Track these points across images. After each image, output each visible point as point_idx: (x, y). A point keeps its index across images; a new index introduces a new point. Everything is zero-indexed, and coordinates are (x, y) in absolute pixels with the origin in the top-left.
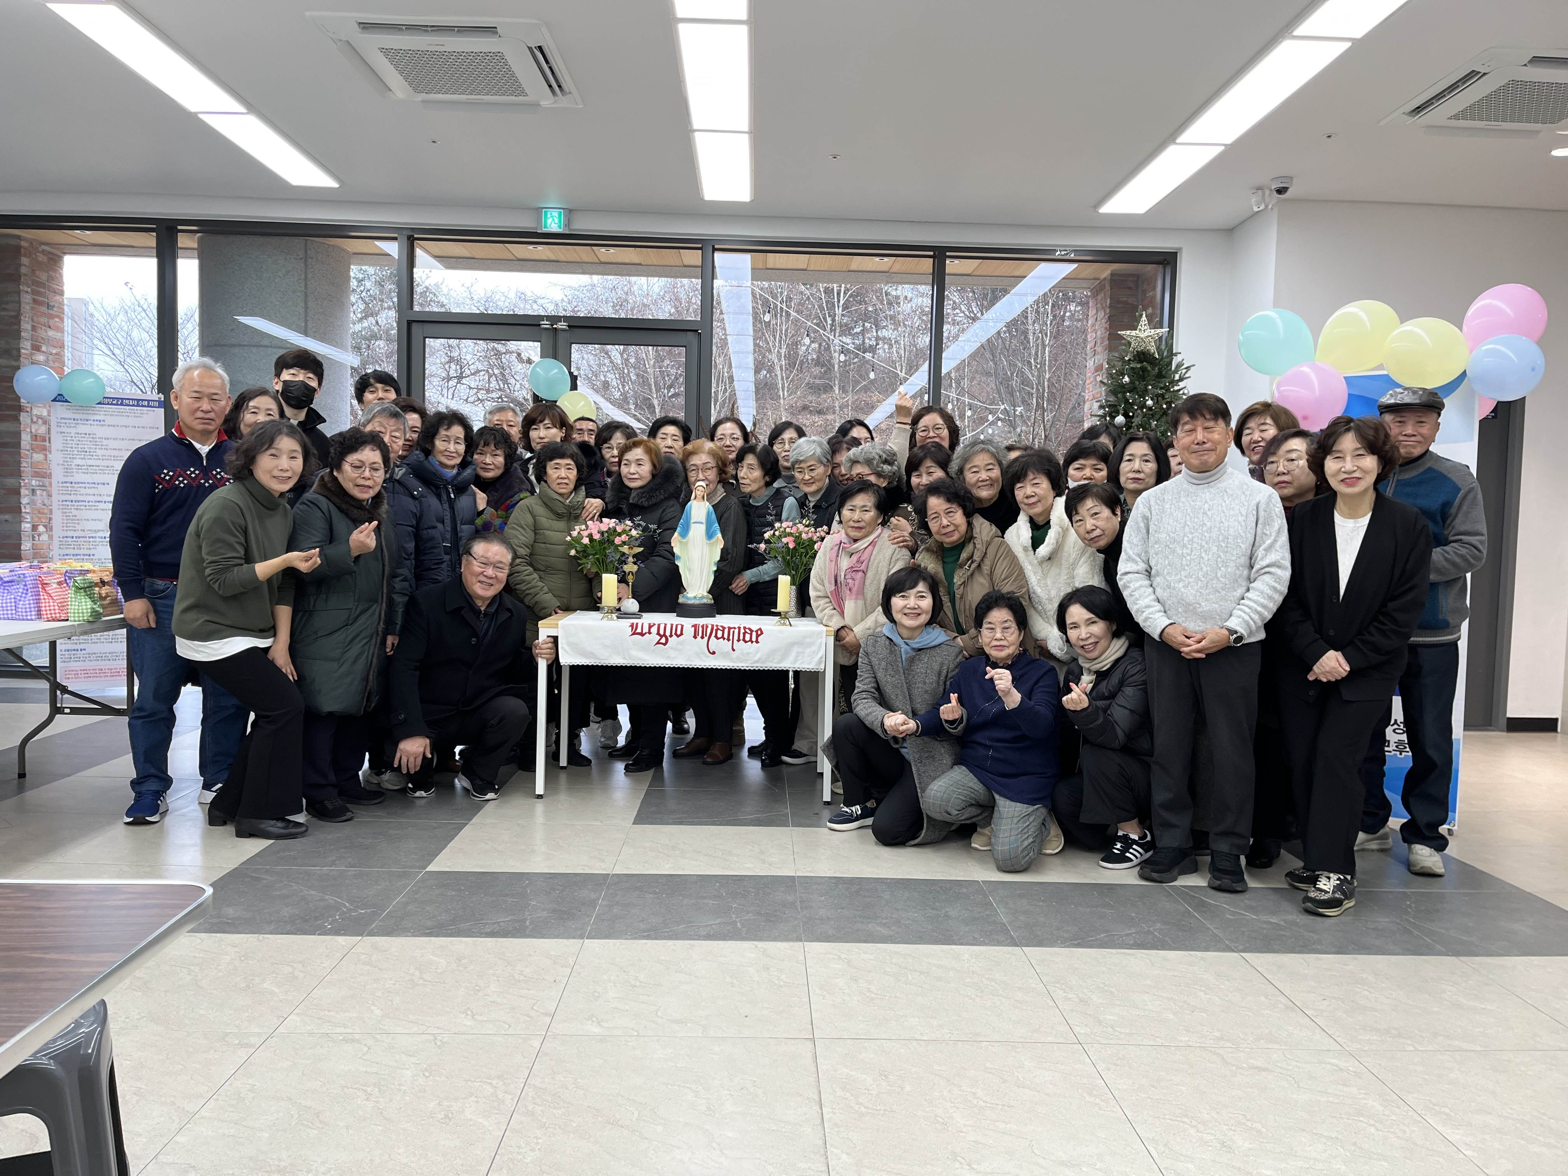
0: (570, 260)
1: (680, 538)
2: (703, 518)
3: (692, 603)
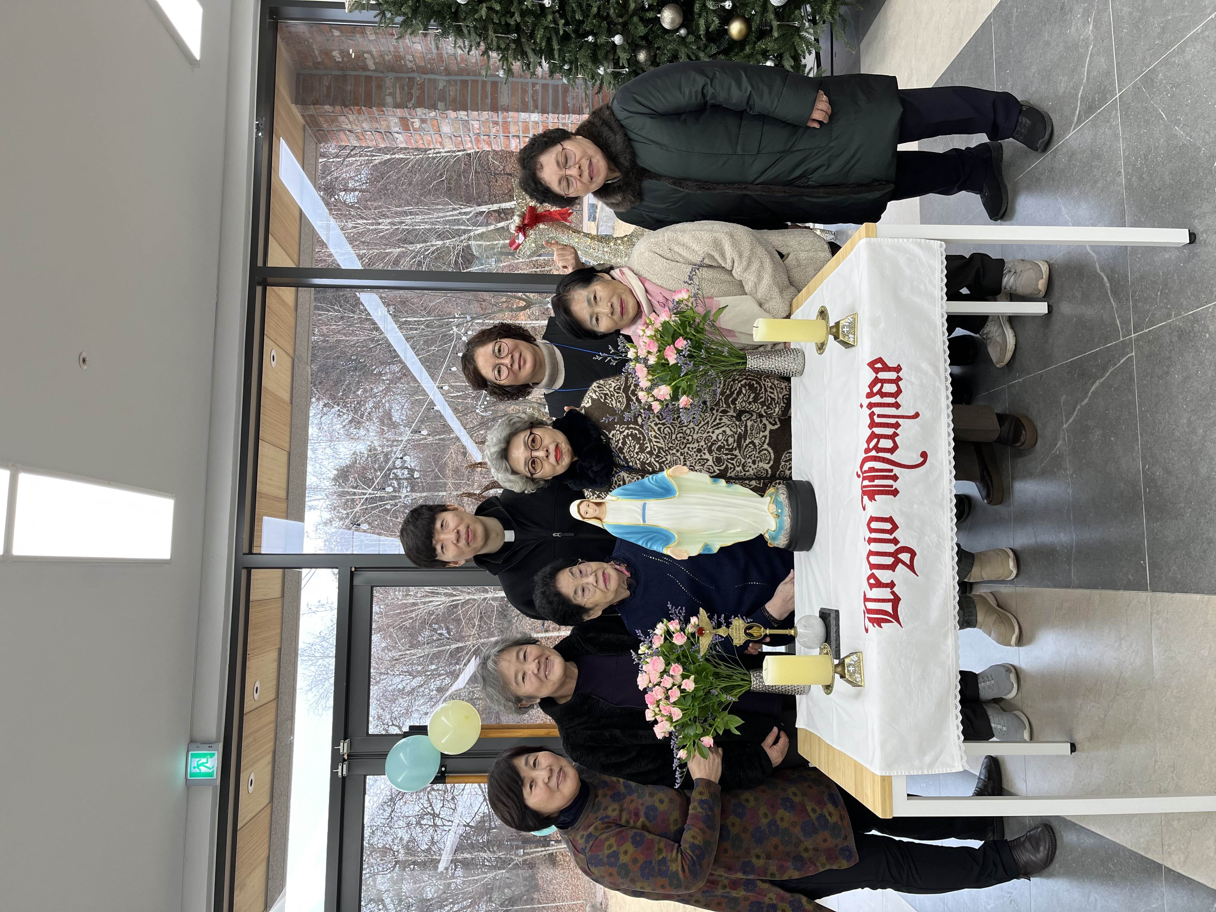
0: (272, 735)
1: (672, 545)
2: (635, 504)
3: (787, 522)
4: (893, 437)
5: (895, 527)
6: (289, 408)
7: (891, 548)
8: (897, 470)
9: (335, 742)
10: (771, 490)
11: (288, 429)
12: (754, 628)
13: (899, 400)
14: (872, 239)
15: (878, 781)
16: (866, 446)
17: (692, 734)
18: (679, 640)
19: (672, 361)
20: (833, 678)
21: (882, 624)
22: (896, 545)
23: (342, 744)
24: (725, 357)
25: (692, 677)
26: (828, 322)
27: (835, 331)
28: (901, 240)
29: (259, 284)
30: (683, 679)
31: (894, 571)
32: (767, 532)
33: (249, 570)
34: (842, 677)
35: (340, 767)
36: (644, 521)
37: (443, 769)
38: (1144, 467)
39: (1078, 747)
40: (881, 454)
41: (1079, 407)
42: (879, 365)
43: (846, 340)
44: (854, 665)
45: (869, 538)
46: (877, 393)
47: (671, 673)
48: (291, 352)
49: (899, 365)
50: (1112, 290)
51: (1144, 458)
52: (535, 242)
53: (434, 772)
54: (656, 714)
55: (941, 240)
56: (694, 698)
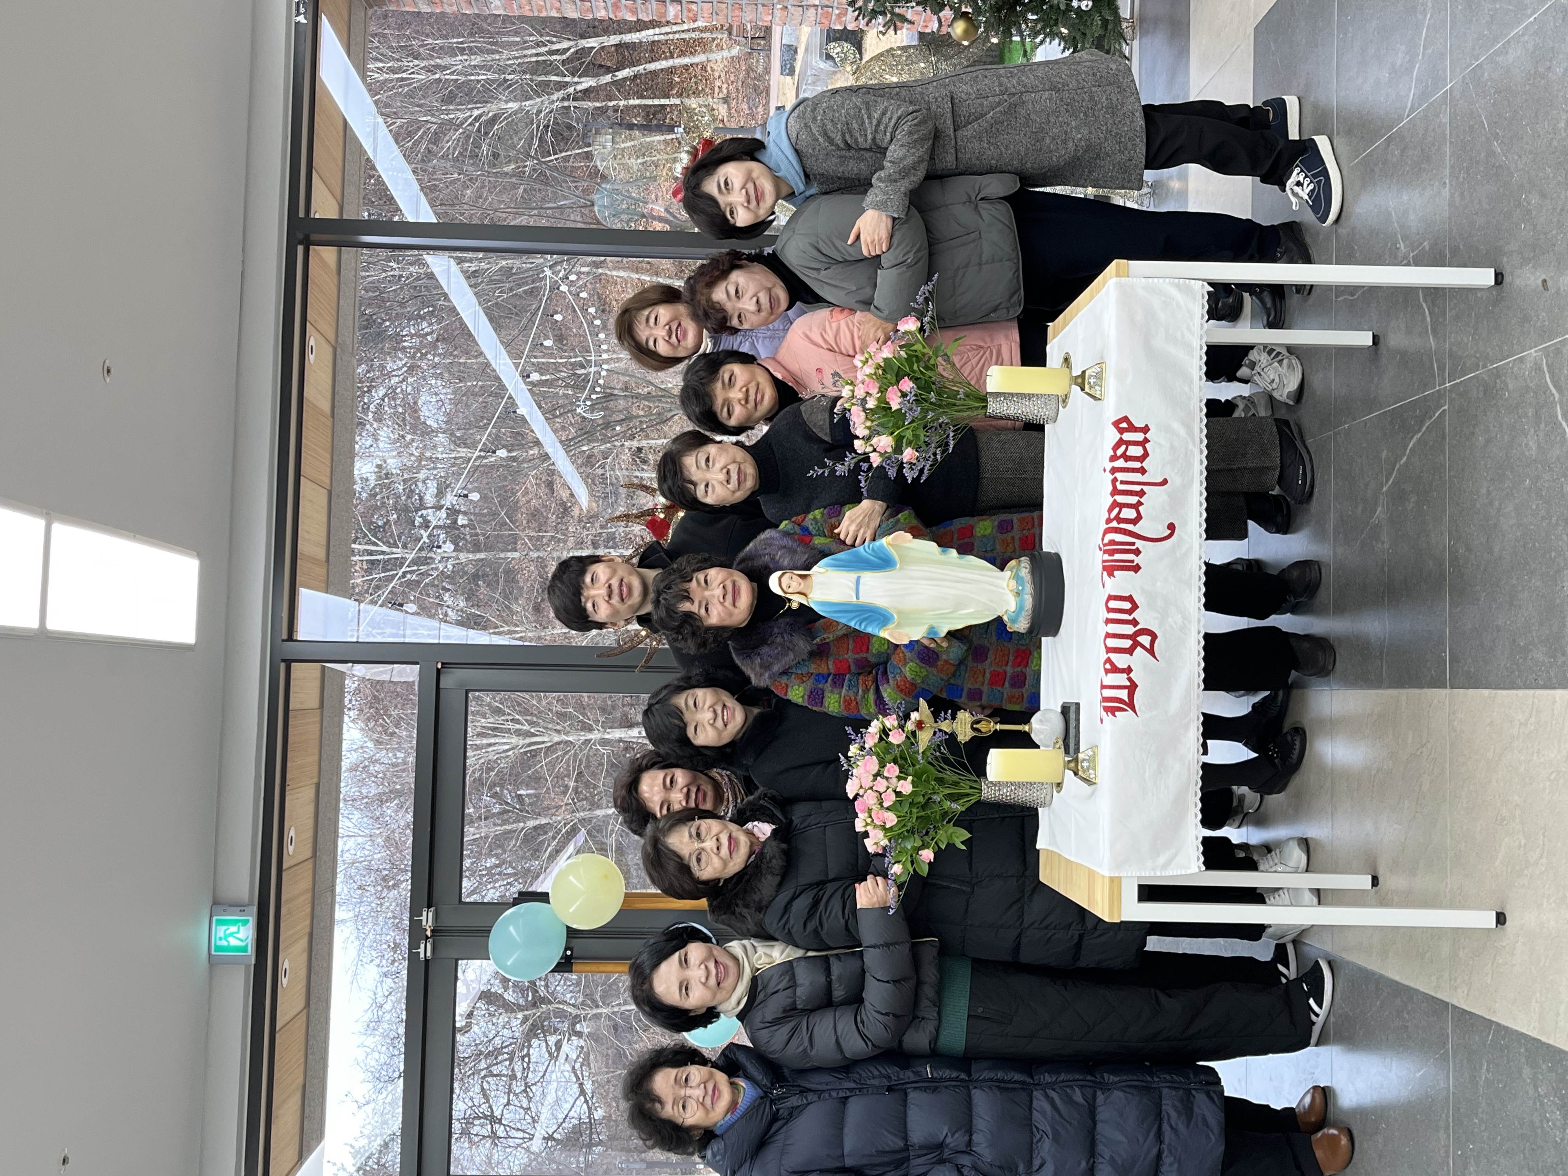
0: (308, 910)
1: (891, 626)
2: (847, 578)
3: (1028, 601)
4: (1136, 506)
5: (1135, 607)
6: (329, 423)
7: (1129, 630)
8: (1139, 544)
9: (415, 911)
10: (1013, 563)
11: (328, 456)
12: (983, 723)
13: (1144, 464)
14: (1123, 279)
15: (1107, 882)
16: (1107, 516)
17: (909, 847)
18: (896, 738)
19: (895, 406)
20: (1065, 773)
21: (1117, 714)
22: (1135, 626)
23: (425, 913)
24: (960, 399)
25: (910, 778)
26: (1072, 372)
27: (1081, 381)
28: (1156, 280)
29: (301, 243)
30: (898, 782)
31: (1131, 655)
32: (1006, 612)
33: (288, 662)
34: (1076, 774)
35: (422, 946)
36: (858, 598)
37: (569, 953)
38: (1450, 543)
39: (1381, 880)
40: (1122, 526)
41: (1398, 466)
42: (1124, 425)
43: (1092, 392)
44: (1088, 761)
45: (1107, 619)
46: (1121, 456)
47: (886, 774)
48: (331, 336)
49: (1146, 425)
51: (1450, 532)
53: (556, 955)
54: (867, 824)
55: (1203, 280)
56: (912, 804)
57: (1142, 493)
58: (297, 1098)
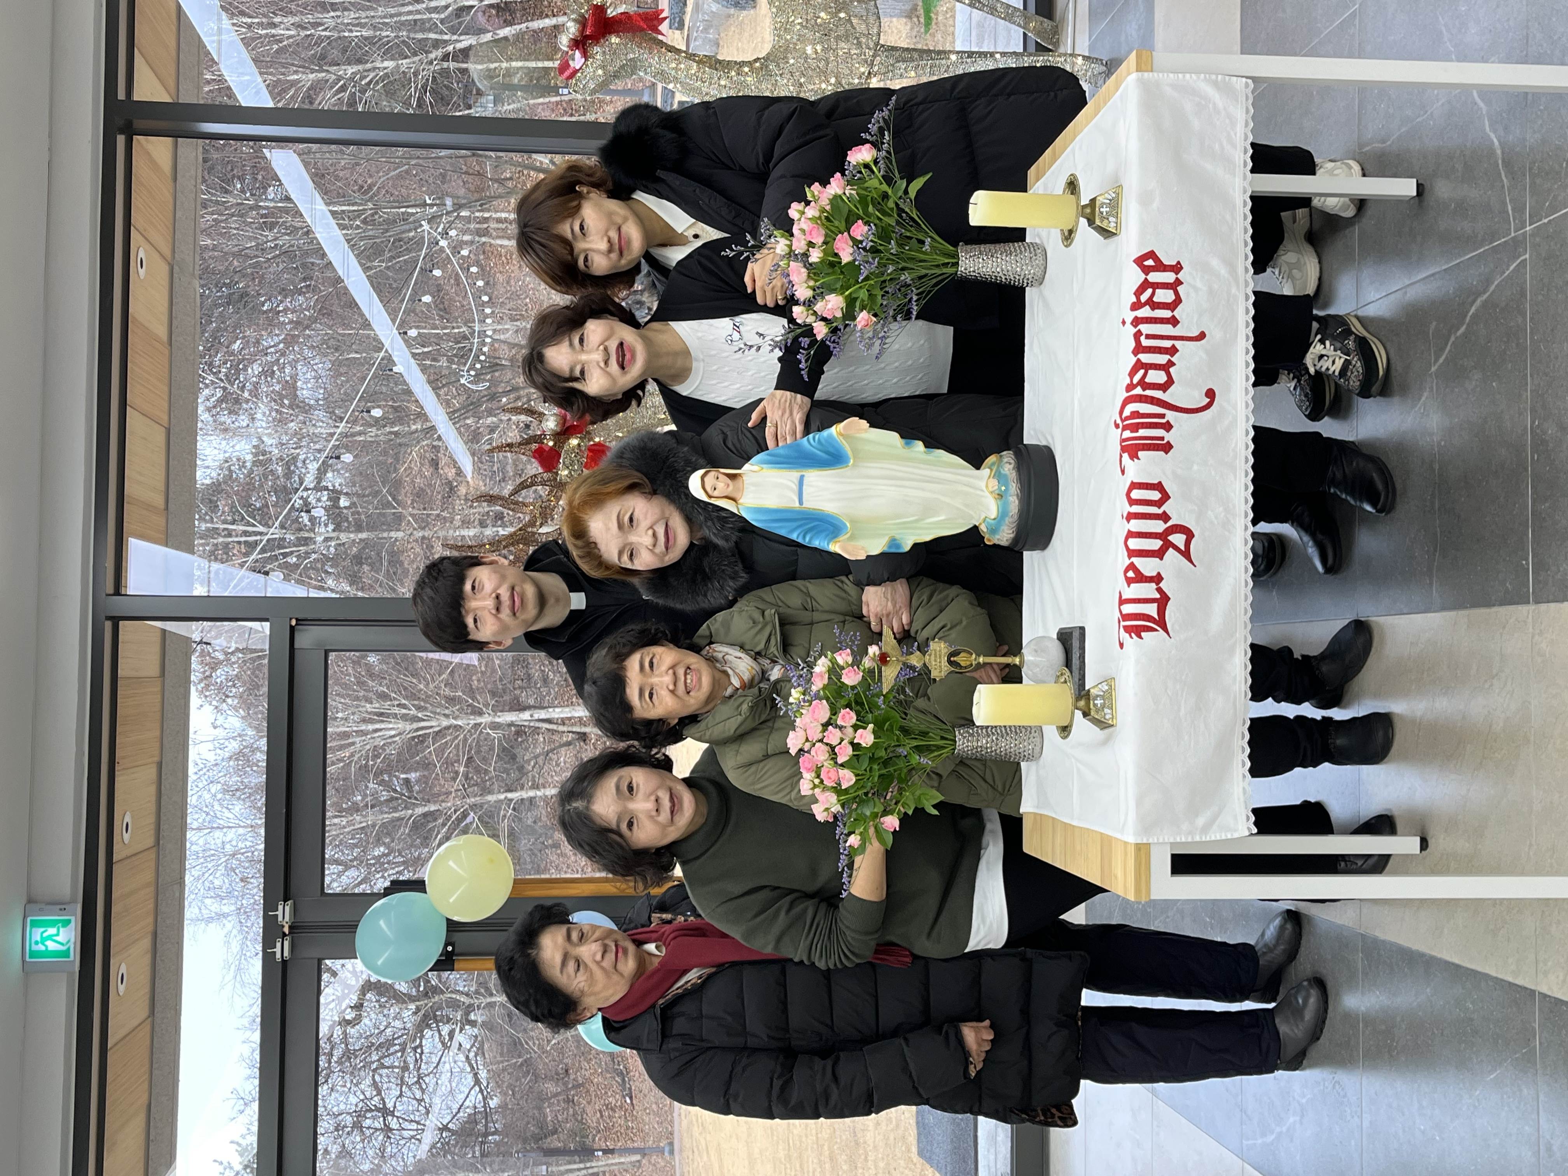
0: (151, 906)
1: (842, 538)
2: (787, 478)
3: (1014, 504)
4: (1166, 367)
5: (1166, 497)
6: (167, 352)
7: (1158, 526)
8: (1170, 416)
9: (269, 905)
10: (992, 459)
11: (166, 389)
12: (962, 654)
13: (1176, 313)
14: (1146, 74)
15: (1131, 851)
16: (1128, 381)
17: (868, 813)
18: (851, 678)
19: (846, 258)
20: (1073, 714)
21: (1143, 634)
22: (1166, 522)
23: (280, 907)
24: (925, 253)
25: (871, 726)
26: (1078, 199)
27: (1090, 213)
28: (1188, 76)
29: (121, 132)
30: (856, 731)
31: (1161, 559)
32: (984, 520)
33: (116, 621)
34: (1086, 714)
35: (279, 945)
36: (801, 502)
37: (450, 948)
38: (1533, 422)
39: (1431, 842)
40: (1149, 393)
41: (1453, 339)
42: (1150, 262)
43: (1104, 225)
44: (1103, 697)
45: (1129, 513)
46: (1146, 303)
47: (839, 722)
48: (167, 252)
49: (1179, 263)
50: (1503, 161)
51: (1533, 410)
52: (603, 67)
53: (435, 952)
54: (815, 786)
55: (1247, 77)
56: (872, 759)
57: (1173, 351)
58: (139, 1121)
